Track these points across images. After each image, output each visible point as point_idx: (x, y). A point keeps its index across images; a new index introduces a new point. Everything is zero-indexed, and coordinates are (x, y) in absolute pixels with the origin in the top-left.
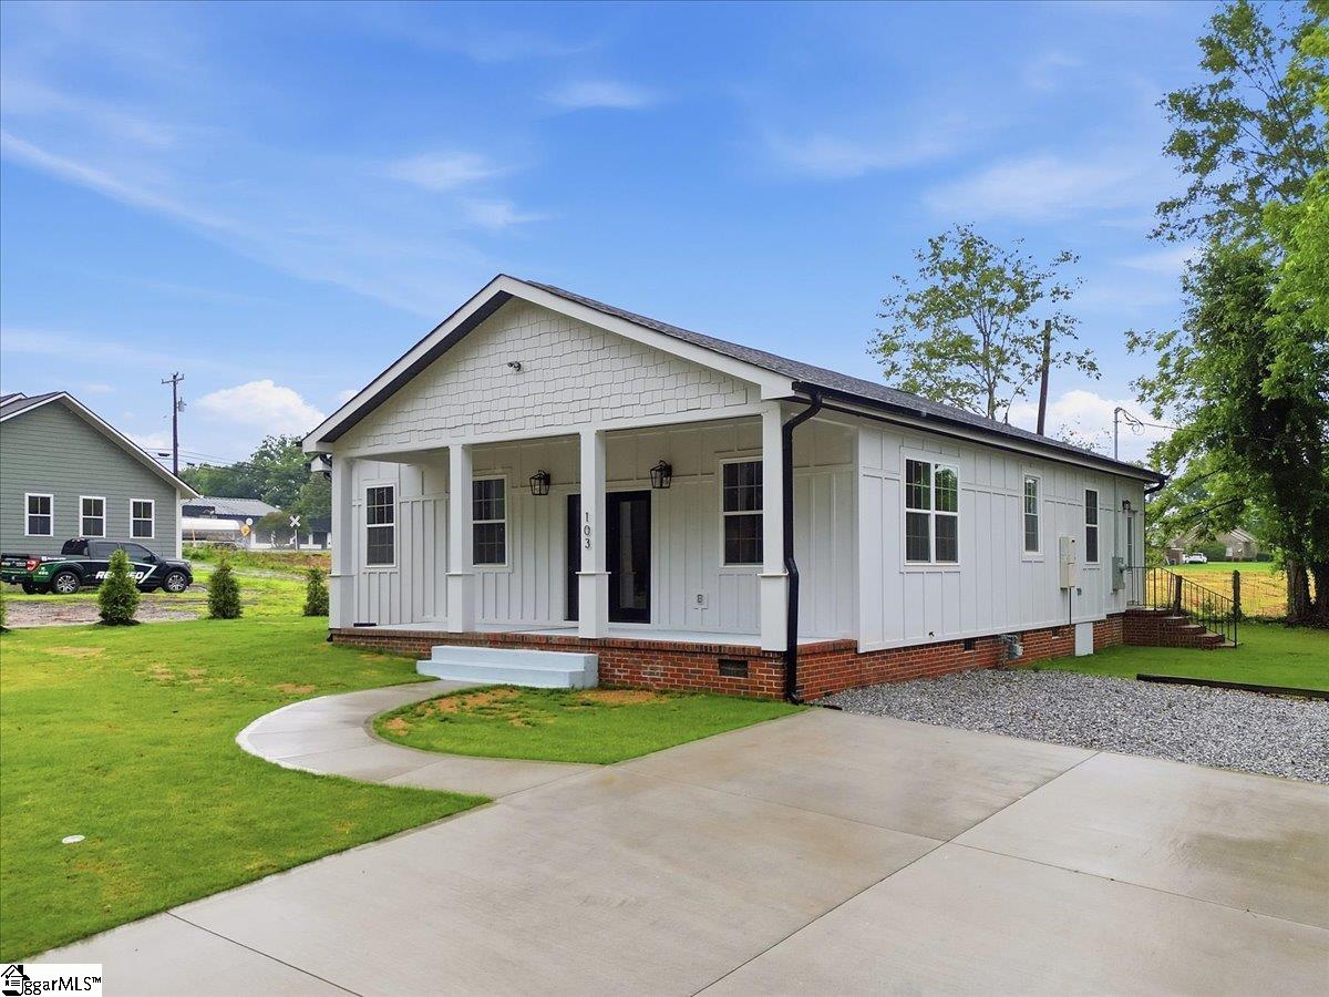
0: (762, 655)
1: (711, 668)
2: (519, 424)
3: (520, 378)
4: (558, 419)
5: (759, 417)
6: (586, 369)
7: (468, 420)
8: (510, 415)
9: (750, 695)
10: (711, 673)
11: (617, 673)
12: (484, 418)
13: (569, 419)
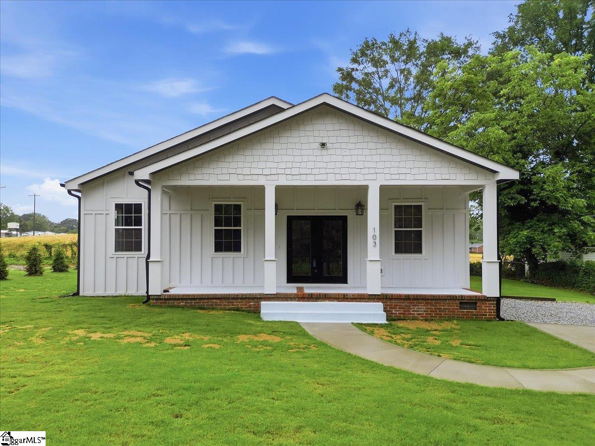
0: (486, 299)
1: (455, 306)
2: (324, 177)
3: (324, 152)
4: (353, 177)
5: (483, 186)
6: (374, 152)
7: (282, 171)
8: (315, 171)
9: (478, 318)
10: (456, 309)
11: (394, 312)
12: (295, 171)
13: (360, 177)
